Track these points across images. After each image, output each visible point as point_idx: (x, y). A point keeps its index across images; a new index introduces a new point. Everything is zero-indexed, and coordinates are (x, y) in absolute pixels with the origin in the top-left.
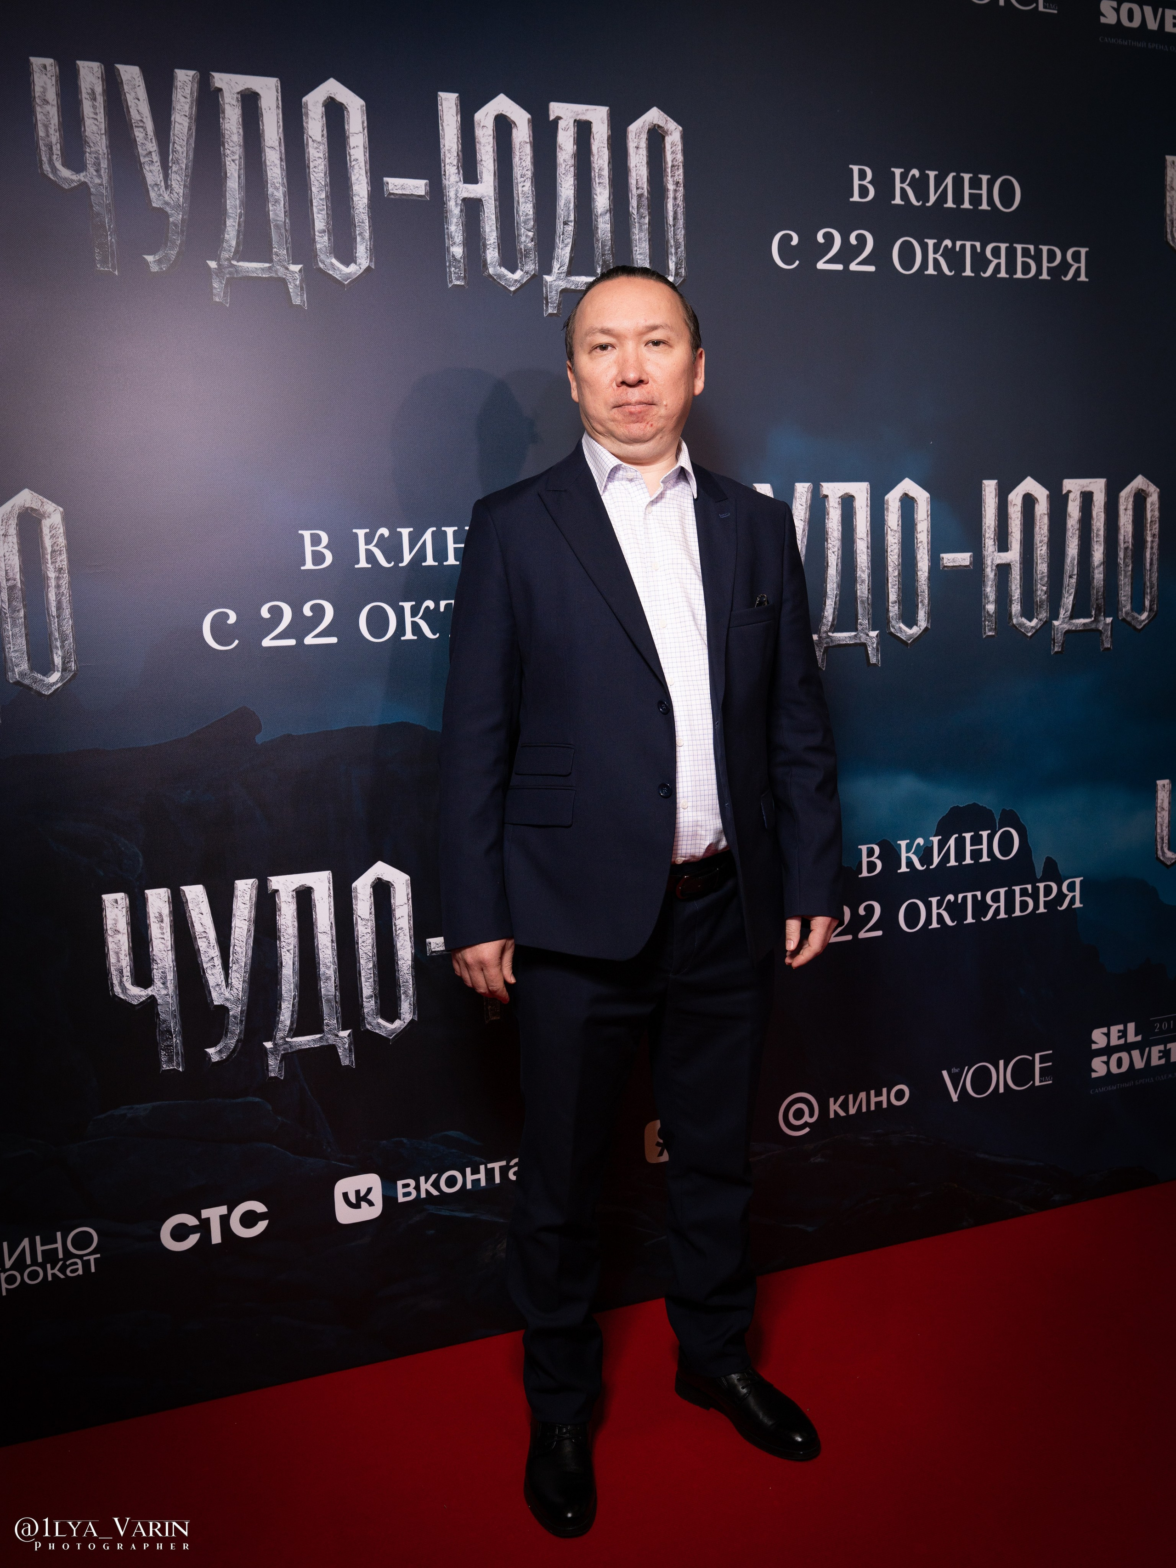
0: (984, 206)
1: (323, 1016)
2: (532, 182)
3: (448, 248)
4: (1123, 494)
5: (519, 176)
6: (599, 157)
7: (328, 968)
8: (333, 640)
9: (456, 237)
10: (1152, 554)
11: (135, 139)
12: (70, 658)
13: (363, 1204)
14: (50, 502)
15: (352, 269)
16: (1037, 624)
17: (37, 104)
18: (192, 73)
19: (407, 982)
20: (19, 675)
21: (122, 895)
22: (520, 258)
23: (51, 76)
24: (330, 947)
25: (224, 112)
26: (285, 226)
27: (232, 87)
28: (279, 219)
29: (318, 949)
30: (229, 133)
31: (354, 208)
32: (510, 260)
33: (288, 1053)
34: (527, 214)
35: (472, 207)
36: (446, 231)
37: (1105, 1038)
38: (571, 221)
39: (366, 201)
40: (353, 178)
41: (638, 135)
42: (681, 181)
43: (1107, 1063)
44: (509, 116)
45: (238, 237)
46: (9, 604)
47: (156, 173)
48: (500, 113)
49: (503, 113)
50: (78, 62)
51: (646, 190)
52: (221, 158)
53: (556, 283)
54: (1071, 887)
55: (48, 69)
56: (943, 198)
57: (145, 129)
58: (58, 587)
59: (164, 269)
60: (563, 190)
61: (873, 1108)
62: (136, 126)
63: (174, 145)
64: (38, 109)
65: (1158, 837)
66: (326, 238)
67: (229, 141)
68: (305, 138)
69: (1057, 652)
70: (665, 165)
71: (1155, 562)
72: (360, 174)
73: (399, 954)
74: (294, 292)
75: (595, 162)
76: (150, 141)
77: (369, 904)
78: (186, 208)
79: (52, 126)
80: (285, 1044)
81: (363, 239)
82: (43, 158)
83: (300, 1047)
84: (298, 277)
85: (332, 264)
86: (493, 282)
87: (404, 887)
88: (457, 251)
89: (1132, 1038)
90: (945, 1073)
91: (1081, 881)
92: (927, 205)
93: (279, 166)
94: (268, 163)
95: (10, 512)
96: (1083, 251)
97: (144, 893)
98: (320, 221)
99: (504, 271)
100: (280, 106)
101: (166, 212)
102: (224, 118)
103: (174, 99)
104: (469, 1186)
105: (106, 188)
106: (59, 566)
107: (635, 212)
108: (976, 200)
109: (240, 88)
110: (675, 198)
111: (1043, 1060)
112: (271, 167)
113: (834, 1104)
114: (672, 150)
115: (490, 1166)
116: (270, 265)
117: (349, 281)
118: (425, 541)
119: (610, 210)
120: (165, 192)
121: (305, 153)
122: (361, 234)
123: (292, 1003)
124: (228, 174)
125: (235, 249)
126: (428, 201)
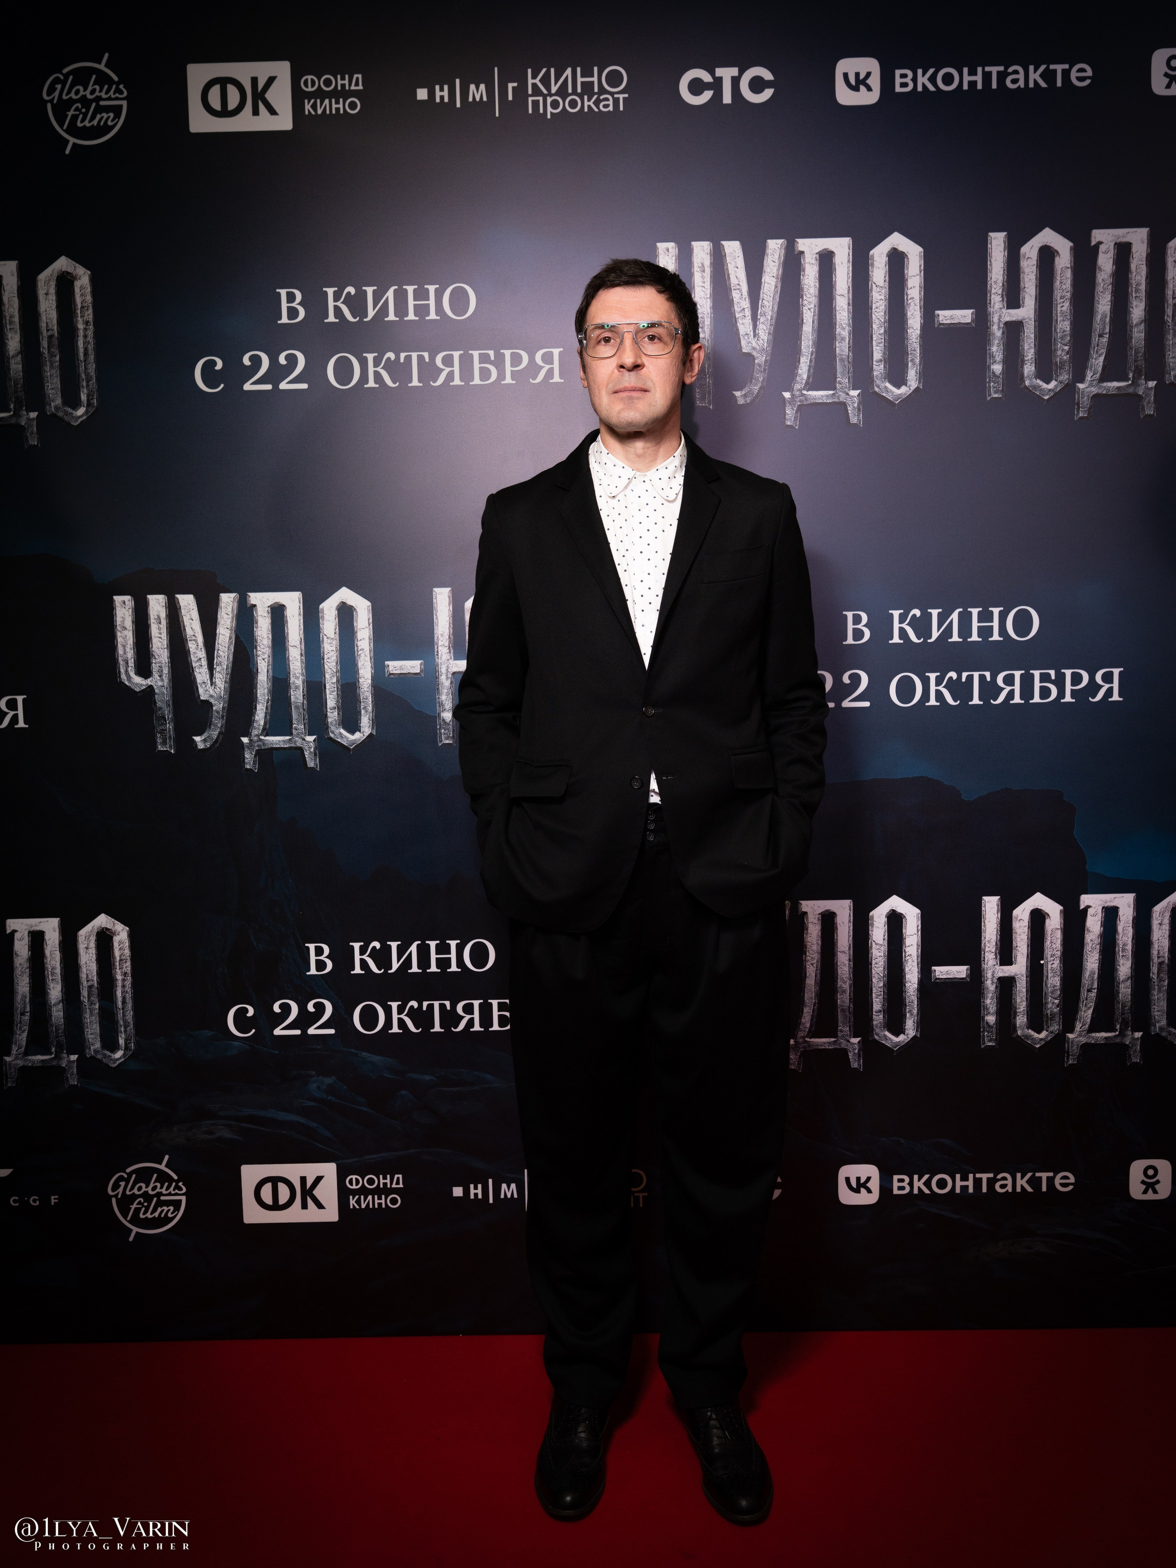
1: (838, 1024)
2: (1070, 302)
3: (989, 366)
5: (1059, 298)
6: (1137, 273)
7: (845, 982)
8: (867, 704)
9: (997, 356)
11: (733, 299)
13: (863, 1190)
15: (903, 390)
18: (780, 241)
19: (912, 1002)
22: (1056, 370)
23: (672, 256)
24: (847, 965)
25: (804, 270)
26: (849, 359)
27: (812, 250)
28: (844, 353)
29: (837, 966)
30: (807, 287)
31: (908, 339)
32: (1045, 371)
33: (807, 1051)
34: (1064, 330)
35: (1014, 329)
36: (988, 352)
38: (1106, 334)
39: (918, 332)
40: (909, 314)
44: (1053, 246)
45: (809, 370)
47: (747, 325)
48: (1044, 244)
49: (1047, 244)
52: (799, 309)
53: (1089, 389)
55: (670, 250)
57: (740, 290)
59: (748, 401)
60: (1100, 306)
62: (734, 289)
63: (762, 301)
66: (882, 366)
67: (807, 293)
68: (870, 284)
72: (915, 310)
73: (907, 977)
74: (852, 413)
75: (1133, 278)
76: (744, 300)
77: (883, 931)
78: (769, 352)
80: (805, 1043)
81: (914, 364)
83: (816, 1047)
84: (856, 400)
85: (886, 388)
86: (1029, 393)
87: (915, 919)
88: (997, 368)
93: (846, 310)
94: (838, 308)
98: (878, 353)
99: (1039, 382)
100: (851, 260)
101: (753, 356)
102: (803, 276)
103: (765, 264)
104: (958, 1190)
105: (708, 341)
107: (1170, 320)
109: (818, 249)
112: (840, 312)
115: (978, 1175)
116: (834, 392)
117: (900, 400)
118: (952, 620)
119: (1145, 321)
120: (753, 340)
121: (869, 297)
122: (912, 361)
123: (812, 1009)
124: (804, 321)
125: (806, 381)
126: (973, 327)
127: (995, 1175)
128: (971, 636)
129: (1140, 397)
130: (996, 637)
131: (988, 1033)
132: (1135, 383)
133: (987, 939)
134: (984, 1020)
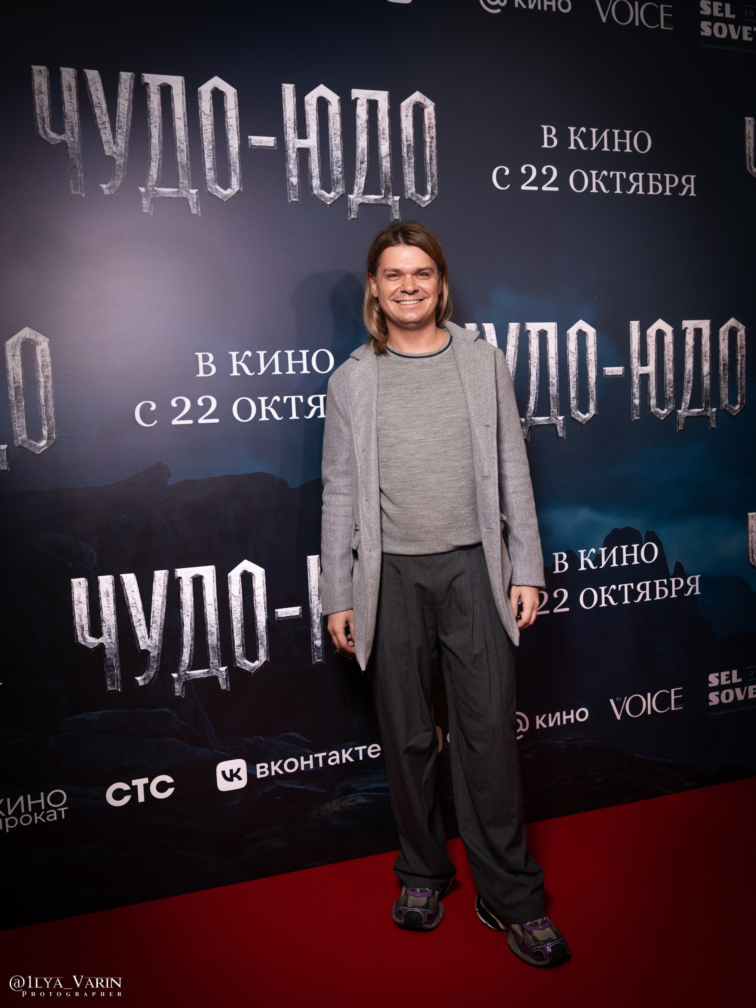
0: (628, 150)
1: (209, 658)
2: (341, 138)
3: (289, 179)
4: (722, 329)
5: (332, 134)
6: (383, 122)
7: (213, 627)
8: (216, 421)
9: (293, 172)
10: (741, 368)
11: (95, 115)
12: (52, 431)
13: (235, 779)
14: (41, 335)
15: (229, 192)
16: (667, 412)
17: (36, 93)
18: (130, 74)
19: (263, 637)
20: (21, 441)
21: (83, 579)
22: (334, 184)
23: (44, 77)
24: (214, 614)
25: (150, 97)
26: (187, 166)
27: (155, 82)
28: (183, 162)
29: (206, 615)
30: (153, 110)
31: (230, 154)
32: (327, 185)
33: (187, 681)
34: (338, 157)
35: (303, 153)
36: (287, 168)
37: (717, 680)
38: (365, 161)
39: (237, 150)
40: (230, 136)
41: (407, 108)
42: (434, 136)
43: (719, 696)
44: (326, 98)
45: (158, 172)
46: (15, 398)
47: (108, 135)
48: (320, 96)
49: (323, 96)
50: (61, 68)
51: (412, 142)
52: (148, 125)
53: (356, 199)
54: (693, 581)
55: (43, 72)
56: (601, 145)
57: (101, 108)
58: (46, 387)
59: (113, 193)
60: (360, 142)
61: (564, 723)
62: (96, 107)
63: (119, 118)
64: (36, 97)
65: (750, 549)
66: (212, 173)
67: (153, 115)
68: (200, 112)
69: (680, 430)
70: (424, 127)
71: (744, 373)
72: (233, 134)
73: (258, 618)
74: (192, 206)
75: (380, 125)
76: (104, 115)
77: (238, 587)
78: (126, 156)
79: (45, 107)
80: (185, 675)
81: (235, 173)
82: (39, 126)
83: (195, 677)
84: (195, 197)
85: (216, 189)
86: (316, 199)
87: (261, 576)
88: (294, 180)
89: (735, 680)
90: (612, 701)
91: (699, 578)
92: (591, 149)
93: (184, 130)
94: (177, 128)
95: (17, 341)
96: (692, 177)
97: (97, 578)
98: (209, 163)
99: (323, 192)
100: (184, 93)
101: (114, 158)
102: (150, 101)
103: (119, 90)
104: (303, 768)
105: (78, 144)
106: (46, 374)
107: (405, 155)
108: (622, 146)
109: (159, 83)
110: (431, 147)
111: (676, 693)
112: (179, 130)
113: (540, 719)
114: (428, 117)
115: (316, 755)
116: (178, 190)
117: (227, 199)
118: (274, 359)
119: (390, 155)
120: (113, 146)
121: (199, 121)
122: (234, 170)
123: (190, 649)
124: (152, 135)
125: (157, 180)
126: (276, 150)
127: (328, 754)
128: (288, 371)
129: (390, 205)
130: (305, 371)
131: (317, 653)
132: (386, 197)
133: (312, 586)
134: (313, 644)
